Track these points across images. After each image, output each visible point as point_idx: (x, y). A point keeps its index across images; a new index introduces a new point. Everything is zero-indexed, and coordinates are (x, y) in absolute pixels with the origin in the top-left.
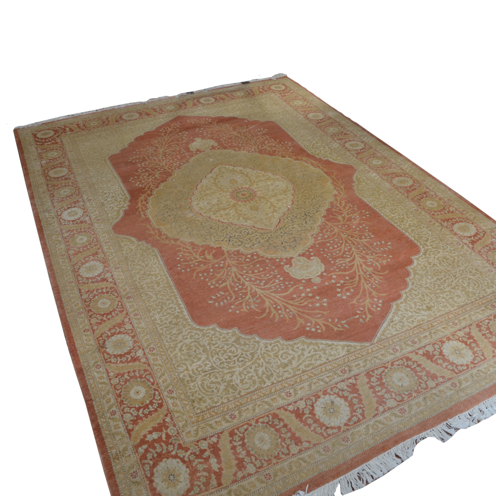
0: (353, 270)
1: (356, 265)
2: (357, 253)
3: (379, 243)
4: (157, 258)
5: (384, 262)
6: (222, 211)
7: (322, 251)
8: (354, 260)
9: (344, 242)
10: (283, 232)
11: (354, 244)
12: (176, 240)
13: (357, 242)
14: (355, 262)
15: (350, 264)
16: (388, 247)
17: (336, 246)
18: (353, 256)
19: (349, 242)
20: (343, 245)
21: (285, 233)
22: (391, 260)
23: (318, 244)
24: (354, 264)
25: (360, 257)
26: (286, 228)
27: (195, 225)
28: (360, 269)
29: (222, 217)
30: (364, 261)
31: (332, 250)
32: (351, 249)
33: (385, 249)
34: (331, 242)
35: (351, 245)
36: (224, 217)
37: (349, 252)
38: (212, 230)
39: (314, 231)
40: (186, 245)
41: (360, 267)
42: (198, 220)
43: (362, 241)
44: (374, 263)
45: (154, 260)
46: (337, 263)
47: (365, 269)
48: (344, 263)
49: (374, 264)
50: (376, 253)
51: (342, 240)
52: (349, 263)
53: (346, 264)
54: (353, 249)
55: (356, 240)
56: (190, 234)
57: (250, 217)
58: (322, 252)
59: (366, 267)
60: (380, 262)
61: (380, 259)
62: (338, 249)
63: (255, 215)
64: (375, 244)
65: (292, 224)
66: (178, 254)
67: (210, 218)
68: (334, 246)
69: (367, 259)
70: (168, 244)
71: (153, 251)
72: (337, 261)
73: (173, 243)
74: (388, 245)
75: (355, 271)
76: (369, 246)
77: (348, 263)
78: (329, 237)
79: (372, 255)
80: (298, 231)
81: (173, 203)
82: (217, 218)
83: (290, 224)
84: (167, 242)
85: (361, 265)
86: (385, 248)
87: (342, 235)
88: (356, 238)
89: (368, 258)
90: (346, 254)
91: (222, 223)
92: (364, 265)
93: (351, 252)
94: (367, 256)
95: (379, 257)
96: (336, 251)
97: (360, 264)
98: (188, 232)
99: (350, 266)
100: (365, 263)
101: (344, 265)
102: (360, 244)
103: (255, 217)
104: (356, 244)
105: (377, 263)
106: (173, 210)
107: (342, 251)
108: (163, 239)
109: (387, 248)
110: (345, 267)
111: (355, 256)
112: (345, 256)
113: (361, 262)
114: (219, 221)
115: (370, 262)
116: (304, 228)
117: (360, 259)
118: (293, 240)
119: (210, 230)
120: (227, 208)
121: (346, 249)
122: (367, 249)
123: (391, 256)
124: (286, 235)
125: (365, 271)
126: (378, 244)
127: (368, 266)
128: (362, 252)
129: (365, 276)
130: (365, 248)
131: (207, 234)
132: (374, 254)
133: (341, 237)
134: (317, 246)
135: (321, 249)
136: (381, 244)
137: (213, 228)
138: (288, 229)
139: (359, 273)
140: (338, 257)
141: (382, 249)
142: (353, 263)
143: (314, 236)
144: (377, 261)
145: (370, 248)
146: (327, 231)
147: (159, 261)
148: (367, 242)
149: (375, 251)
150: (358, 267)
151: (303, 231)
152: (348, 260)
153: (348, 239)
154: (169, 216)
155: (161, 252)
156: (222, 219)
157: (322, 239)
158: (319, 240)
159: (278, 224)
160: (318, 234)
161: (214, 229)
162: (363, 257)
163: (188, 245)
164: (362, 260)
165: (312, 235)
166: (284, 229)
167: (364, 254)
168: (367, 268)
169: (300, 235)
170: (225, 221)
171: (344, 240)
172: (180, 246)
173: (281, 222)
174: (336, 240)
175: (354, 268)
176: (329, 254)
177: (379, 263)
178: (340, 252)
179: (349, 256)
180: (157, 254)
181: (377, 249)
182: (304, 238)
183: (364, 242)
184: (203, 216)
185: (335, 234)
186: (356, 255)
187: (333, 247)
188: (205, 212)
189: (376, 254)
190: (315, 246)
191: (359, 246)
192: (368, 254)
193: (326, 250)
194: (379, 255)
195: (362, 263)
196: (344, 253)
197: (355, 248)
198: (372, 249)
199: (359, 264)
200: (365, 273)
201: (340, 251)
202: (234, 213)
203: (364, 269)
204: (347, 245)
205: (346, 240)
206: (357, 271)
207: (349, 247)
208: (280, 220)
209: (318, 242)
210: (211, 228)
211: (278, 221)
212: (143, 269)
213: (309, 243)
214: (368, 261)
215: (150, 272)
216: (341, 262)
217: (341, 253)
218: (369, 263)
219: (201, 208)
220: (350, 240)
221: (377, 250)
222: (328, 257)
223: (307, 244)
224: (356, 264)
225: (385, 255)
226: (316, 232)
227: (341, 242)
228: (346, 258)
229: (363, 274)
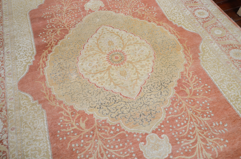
0: (195, 154)
1: (197, 149)
2: (199, 134)
3: (217, 124)
4: (44, 121)
5: (221, 147)
6: (98, 74)
7: (171, 128)
8: (196, 142)
9: (189, 119)
10: (142, 102)
11: (197, 123)
12: (61, 102)
13: (200, 121)
14: (197, 145)
16: (225, 129)
17: (182, 124)
18: (196, 137)
19: (194, 120)
20: (188, 124)
21: (144, 104)
22: (227, 146)
23: (169, 120)
25: (202, 140)
26: (145, 98)
27: (77, 87)
28: (201, 154)
29: (98, 80)
31: (179, 127)
32: (194, 128)
33: (222, 132)
34: (179, 118)
35: (195, 123)
36: (100, 81)
37: (193, 131)
38: (89, 95)
39: (166, 104)
40: (67, 109)
41: (200, 152)
42: (80, 82)
43: (204, 119)
44: (212, 148)
46: (182, 144)
48: (188, 145)
50: (215, 136)
51: (188, 118)
52: (192, 146)
54: (196, 129)
55: (199, 117)
56: (72, 97)
57: (119, 83)
58: (171, 130)
59: (206, 152)
60: (218, 147)
61: (217, 144)
62: (184, 127)
63: (123, 81)
64: (214, 124)
65: (150, 94)
66: (60, 118)
67: (89, 80)
69: (207, 143)
70: (54, 107)
71: (42, 113)
72: (182, 142)
73: (58, 106)
74: (225, 127)
75: (196, 156)
76: (209, 127)
78: (177, 113)
79: (211, 138)
80: (154, 103)
81: (65, 62)
82: (94, 82)
83: (149, 94)
84: (54, 104)
85: (202, 150)
86: (222, 131)
87: (188, 111)
88: (199, 116)
89: (208, 141)
90: (190, 135)
91: (97, 87)
92: (204, 150)
93: (194, 132)
94: (207, 139)
95: (217, 140)
96: (182, 129)
98: (71, 95)
99: (193, 149)
100: (205, 146)
101: (188, 147)
102: (202, 124)
103: (123, 84)
104: (199, 122)
105: (215, 149)
106: (63, 69)
107: (187, 130)
108: (51, 100)
109: (224, 130)
110: (188, 150)
111: (197, 137)
112: (189, 136)
113: (202, 146)
114: (95, 85)
115: (210, 146)
116: (159, 100)
118: (149, 112)
119: (87, 93)
120: (103, 71)
121: (191, 128)
122: (208, 130)
123: (227, 141)
124: (144, 106)
126: (216, 125)
127: (207, 150)
128: (203, 133)
130: (206, 128)
131: (84, 98)
132: (213, 137)
133: (187, 113)
134: (168, 122)
135: (171, 126)
136: (219, 125)
137: (90, 92)
138: (146, 99)
140: (183, 137)
141: (219, 131)
142: (195, 146)
143: (166, 109)
144: (216, 146)
145: (210, 130)
146: (176, 105)
147: (44, 125)
148: (207, 121)
149: (214, 133)
151: (158, 103)
152: (192, 141)
153: (193, 116)
154: (60, 75)
155: (48, 115)
156: (97, 82)
157: (172, 114)
158: (170, 115)
159: (140, 93)
160: (169, 107)
161: (90, 94)
162: (204, 140)
164: (203, 143)
165: (165, 109)
166: (144, 99)
167: (204, 135)
168: (207, 154)
169: (156, 107)
170: (100, 85)
171: (189, 117)
172: (62, 110)
173: (142, 91)
174: (183, 116)
175: (196, 152)
176: (177, 133)
178: (185, 131)
179: (192, 137)
180: (45, 116)
181: (216, 130)
182: (158, 111)
183: (205, 122)
184: (84, 78)
185: (183, 109)
186: (198, 136)
187: (180, 124)
188: (86, 74)
189: (215, 137)
190: (166, 122)
191: (201, 125)
192: (208, 137)
193: (175, 127)
194: (217, 138)
196: (188, 133)
197: (198, 127)
198: (211, 130)
199: (200, 148)
201: (185, 129)
202: (107, 78)
203: (204, 154)
204: (192, 123)
205: (191, 117)
206: (198, 156)
207: (193, 126)
208: (141, 88)
209: (168, 117)
210: (88, 92)
211: (140, 89)
212: (31, 133)
213: (161, 118)
216: (186, 144)
217: (186, 133)
218: (209, 148)
219: (84, 69)
220: (194, 118)
221: (215, 132)
222: (175, 136)
223: (160, 118)
224: (197, 147)
225: (222, 140)
226: (168, 105)
227: (187, 119)
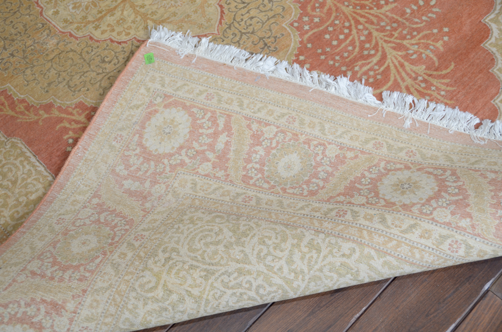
0: (392, 79)
1: (392, 68)
2: (385, 41)
3: (415, 8)
4: (27, 158)
5: (439, 44)
6: (108, 18)
7: (321, 54)
8: (384, 57)
9: (352, 22)
10: (237, 32)
11: (372, 23)
12: (48, 107)
13: (376, 16)
14: (388, 61)
15: (382, 69)
16: (434, 10)
17: (342, 37)
18: (380, 49)
19: (362, 20)
20: (354, 31)
21: (242, 34)
22: (450, 38)
23: (309, 41)
24: (389, 66)
25: (394, 48)
26: (238, 22)
27: (70, 62)
28: (404, 74)
29: (113, 30)
30: (404, 53)
31: (338, 45)
32: (370, 34)
33: (429, 17)
34: (331, 29)
35: (367, 25)
36: (117, 29)
37: (370, 42)
38: (107, 66)
39: (291, 15)
40: (71, 114)
41: (401, 70)
42: (72, 50)
43: (383, 10)
44: (421, 53)
45: (24, 167)
46: (357, 72)
47: (411, 70)
48: (370, 69)
49: (423, 55)
50: (419, 31)
51: (349, 21)
52: (380, 67)
53: (375, 71)
54: (375, 34)
55: (371, 11)
56: (69, 87)
57: (166, 16)
58: (323, 57)
59: (412, 66)
60: (432, 47)
61: (429, 42)
62: (348, 42)
63: (172, 9)
64: (408, 11)
65: (246, 10)
66: (65, 137)
67: (91, 38)
68: (338, 36)
69: (408, 49)
70: (37, 122)
71: (14, 146)
72: (357, 69)
73: (46, 116)
74: (432, 6)
75: (395, 80)
76: (400, 19)
77: (376, 67)
78: (322, 21)
79: (413, 37)
80: (263, 24)
81: (8, 22)
82: (106, 36)
83: (244, 11)
84: (33, 117)
85: (402, 65)
86: (430, 15)
87: (344, 8)
88: (371, 8)
89: (408, 46)
90: (367, 49)
91: (120, 43)
92: (406, 64)
93: (374, 42)
94: (405, 42)
95: (426, 37)
96: (346, 46)
97: (399, 62)
98: (64, 83)
99: (383, 71)
100: (406, 57)
101: (371, 73)
102: (382, 20)
103: (175, 14)
104: (375, 20)
105: (428, 52)
106: (13, 40)
107: (357, 44)
108: (22, 113)
109: (433, 13)
110: (374, 77)
111: (383, 48)
112: (366, 53)
113: (400, 59)
114: (112, 41)
115: (415, 52)
116: (270, 14)
117: (395, 53)
118: (261, 44)
119: (103, 65)
120: (115, 8)
121: (363, 38)
122: (399, 26)
123: (446, 30)
124: (244, 37)
125: (414, 75)
126: (413, 11)
127: (413, 62)
128: (392, 36)
129: (417, 86)
130: (395, 25)
131: (100, 77)
132: (415, 33)
133: (344, 14)
134: (309, 45)
135: (319, 51)
136: (420, 7)
137: (106, 60)
138: (243, 23)
139: (405, 84)
140: (355, 60)
141: (424, 18)
142: (386, 65)
143: (296, 24)
144: (427, 47)
145: (403, 24)
146: (314, 8)
147: (34, 166)
148: (392, 11)
149: (415, 26)
150: (398, 71)
151: (272, 20)
152: (375, 60)
153: (358, 14)
154: (12, 55)
155: (30, 143)
156: (114, 34)
157: (311, 29)
158: (307, 32)
159: (222, 16)
160: (300, 18)
161: (110, 62)
162: (399, 47)
163: (75, 112)
164: (400, 53)
165: (292, 24)
166: (237, 25)
167: (396, 38)
168: (414, 68)
169: (270, 30)
170: (124, 38)
171: (351, 18)
172: (61, 120)
173: (226, 11)
174: (337, 22)
175: (392, 75)
176: (337, 58)
177: (431, 50)
178: (354, 48)
179: (373, 52)
180: (25, 150)
181: (416, 20)
182: (279, 35)
183: (388, 13)
184: (76, 38)
185: (330, 9)
186: (385, 45)
187: (337, 39)
188: (78, 29)
189: (419, 33)
190: (306, 47)
191: (383, 24)
192: (404, 38)
193: (328, 49)
194: (425, 32)
195: (402, 61)
196: (362, 48)
197: (377, 30)
198: (407, 24)
199: (397, 64)
200: (416, 79)
201: (353, 43)
202: (133, 16)
203: (409, 72)
204: (361, 27)
205: (354, 18)
206: (399, 80)
207: (366, 32)
208: (221, 6)
209: (306, 36)
210: (103, 61)
211: (219, 9)
212: (10, 194)
213: (292, 45)
214: (411, 52)
215: (26, 195)
216: (365, 68)
217: (357, 49)
218: (415, 56)
219: (66, 21)
220: (362, 16)
221: (417, 23)
222: (337, 65)
223: (289, 46)
224: (391, 65)
225: (435, 31)
226: (295, 15)
227: (347, 24)
228: (369, 56)
229: (413, 83)
